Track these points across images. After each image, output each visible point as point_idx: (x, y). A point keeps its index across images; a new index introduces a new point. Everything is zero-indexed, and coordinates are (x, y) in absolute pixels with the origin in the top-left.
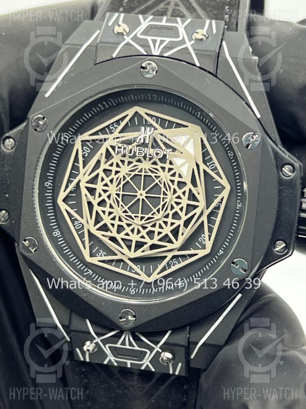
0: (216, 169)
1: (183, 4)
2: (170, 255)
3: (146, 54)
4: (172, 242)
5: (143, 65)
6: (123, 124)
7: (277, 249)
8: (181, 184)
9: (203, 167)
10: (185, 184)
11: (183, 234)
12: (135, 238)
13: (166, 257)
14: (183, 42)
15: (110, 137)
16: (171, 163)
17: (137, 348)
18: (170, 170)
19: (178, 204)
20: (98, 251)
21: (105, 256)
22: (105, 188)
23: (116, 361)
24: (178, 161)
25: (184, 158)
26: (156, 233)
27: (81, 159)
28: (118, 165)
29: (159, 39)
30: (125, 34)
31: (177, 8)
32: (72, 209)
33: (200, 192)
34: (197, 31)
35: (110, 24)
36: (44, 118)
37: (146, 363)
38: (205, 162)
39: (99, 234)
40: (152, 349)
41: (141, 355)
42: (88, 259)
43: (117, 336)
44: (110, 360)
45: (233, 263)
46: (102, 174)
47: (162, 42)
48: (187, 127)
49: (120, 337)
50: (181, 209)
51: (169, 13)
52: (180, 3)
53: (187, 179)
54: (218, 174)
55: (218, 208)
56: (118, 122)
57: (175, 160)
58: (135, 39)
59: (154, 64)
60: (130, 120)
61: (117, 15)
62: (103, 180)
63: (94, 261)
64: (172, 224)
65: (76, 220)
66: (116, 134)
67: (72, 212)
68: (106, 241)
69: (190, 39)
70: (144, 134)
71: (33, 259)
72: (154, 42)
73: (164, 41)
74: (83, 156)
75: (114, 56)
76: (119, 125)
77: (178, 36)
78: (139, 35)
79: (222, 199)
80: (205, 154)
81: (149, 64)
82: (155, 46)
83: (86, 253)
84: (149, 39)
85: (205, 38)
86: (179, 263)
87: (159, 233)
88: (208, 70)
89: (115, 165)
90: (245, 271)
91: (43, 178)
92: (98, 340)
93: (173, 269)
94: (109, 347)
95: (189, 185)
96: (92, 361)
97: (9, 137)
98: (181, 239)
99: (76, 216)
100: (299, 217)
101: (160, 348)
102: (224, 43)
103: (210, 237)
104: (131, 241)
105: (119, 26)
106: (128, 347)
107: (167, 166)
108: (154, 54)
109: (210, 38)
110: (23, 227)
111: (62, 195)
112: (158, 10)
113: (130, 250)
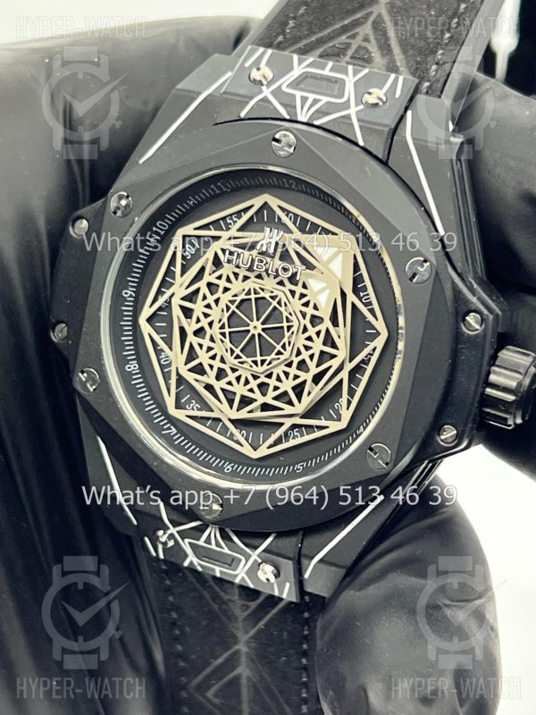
0: (370, 304)
1: (376, 39)
2: (288, 423)
3: (288, 117)
4: (292, 405)
5: (277, 136)
6: (246, 217)
7: (442, 437)
8: (315, 320)
9: (351, 298)
10: (321, 320)
11: (309, 393)
12: (240, 390)
13: (282, 424)
14: (346, 105)
15: (225, 235)
16: (304, 286)
17: (226, 551)
18: (303, 296)
19: (307, 348)
20: (189, 401)
21: (198, 409)
22: (207, 311)
23: (201, 566)
24: (315, 284)
25: (324, 281)
26: (271, 388)
28: (228, 280)
29: (312, 97)
30: (265, 82)
31: (365, 44)
33: (342, 335)
34: (371, 91)
35: (247, 65)
36: (128, 197)
37: (240, 575)
38: (356, 291)
39: (190, 377)
40: (248, 557)
41: (233, 563)
42: (172, 411)
43: (201, 530)
44: (191, 563)
45: (371, 449)
46: (205, 290)
47: (315, 101)
48: (336, 234)
49: (203, 531)
50: (311, 357)
51: (350, 52)
52: (372, 38)
53: (325, 313)
54: (372, 311)
56: (239, 214)
57: (310, 283)
58: (278, 93)
59: (292, 137)
61: (262, 50)
62: (205, 298)
63: (180, 415)
64: (296, 377)
65: (162, 350)
66: (233, 232)
67: (157, 338)
68: (200, 388)
69: (359, 101)
70: (267, 238)
71: (90, 399)
72: (304, 100)
73: (319, 100)
75: (243, 115)
76: (239, 217)
77: (342, 96)
78: (284, 88)
80: (357, 280)
81: (285, 135)
82: (302, 108)
83: (170, 402)
84: (298, 94)
85: (381, 103)
86: (302, 435)
87: (276, 388)
88: (375, 153)
89: (224, 278)
90: (387, 464)
91: (120, 284)
92: (172, 530)
94: (189, 543)
95: (327, 324)
96: (168, 559)
97: (81, 217)
99: (162, 345)
100: (483, 393)
101: (258, 556)
102: (409, 113)
103: (349, 403)
104: (235, 393)
105: (258, 69)
106: (214, 547)
107: (299, 290)
108: (300, 119)
109: (388, 104)
110: (81, 352)
111: (147, 311)
112: (334, 46)
113: (231, 408)
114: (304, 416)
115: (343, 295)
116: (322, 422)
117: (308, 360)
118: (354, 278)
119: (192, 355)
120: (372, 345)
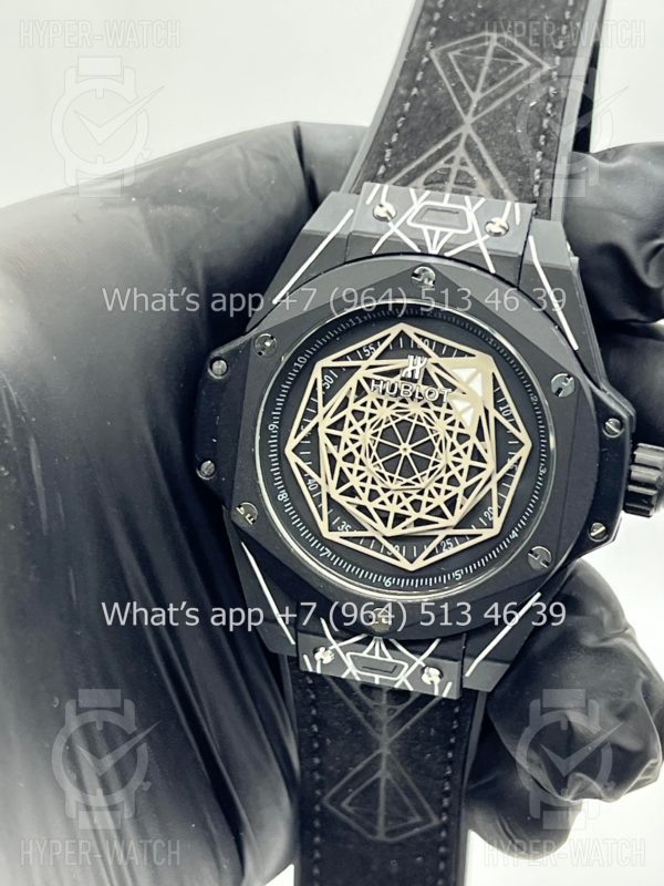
0: (512, 416)
1: (473, 162)
2: (442, 534)
3: (419, 251)
4: (446, 517)
5: (417, 271)
6: (382, 348)
7: (593, 534)
8: (462, 438)
9: (493, 413)
10: (467, 437)
11: (462, 506)
12: (393, 508)
13: (436, 536)
14: (472, 236)
15: (364, 364)
16: (449, 407)
17: (390, 659)
18: (447, 416)
19: (456, 464)
20: (340, 524)
21: (350, 530)
22: (354, 437)
23: (359, 675)
24: (458, 405)
25: (466, 400)
26: (424, 504)
27: (320, 393)
28: (373, 406)
29: (438, 230)
30: (389, 218)
31: (464, 168)
32: (304, 462)
33: (488, 448)
34: (493, 220)
35: (368, 202)
36: (272, 338)
37: (402, 680)
38: (497, 406)
39: (343, 500)
40: (411, 663)
41: (395, 670)
42: (326, 534)
43: (366, 642)
44: (351, 674)
45: (532, 552)
46: (350, 417)
47: (443, 234)
48: (473, 356)
49: (368, 644)
50: (461, 472)
51: (453, 177)
52: (468, 161)
53: (471, 430)
54: (514, 424)
55: (512, 471)
56: (375, 344)
57: (454, 403)
58: (404, 227)
59: (431, 271)
60: (393, 342)
61: (378, 186)
62: (351, 425)
63: (334, 537)
64: (447, 492)
65: (310, 477)
66: (372, 361)
67: (304, 466)
68: (352, 510)
69: (484, 232)
70: (412, 365)
71: (250, 532)
72: (432, 233)
73: (446, 233)
74: (324, 388)
75: (374, 251)
76: (377, 347)
77: (466, 227)
78: (409, 223)
79: (519, 460)
80: (498, 395)
81: (424, 270)
82: (432, 242)
83: (323, 526)
84: (425, 228)
85: (503, 232)
86: (455, 545)
87: (428, 504)
88: (507, 278)
89: (369, 404)
90: (547, 564)
91: (267, 419)
92: (336, 645)
93: (446, 553)
94: (351, 656)
95: (474, 440)
96: (324, 673)
97: (218, 359)
98: (459, 513)
99: (310, 472)
100: (627, 491)
101: (424, 661)
102: (531, 238)
103: (500, 511)
104: (388, 512)
105: (381, 206)
106: (377, 657)
107: (443, 410)
108: (431, 252)
109: (511, 232)
110: (237, 487)
111: (292, 442)
112: (435, 172)
113: (386, 526)
114: (457, 527)
115: (486, 411)
116: (474, 531)
117: (458, 476)
118: (495, 393)
119: (342, 480)
120: (517, 456)
